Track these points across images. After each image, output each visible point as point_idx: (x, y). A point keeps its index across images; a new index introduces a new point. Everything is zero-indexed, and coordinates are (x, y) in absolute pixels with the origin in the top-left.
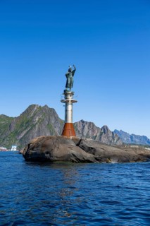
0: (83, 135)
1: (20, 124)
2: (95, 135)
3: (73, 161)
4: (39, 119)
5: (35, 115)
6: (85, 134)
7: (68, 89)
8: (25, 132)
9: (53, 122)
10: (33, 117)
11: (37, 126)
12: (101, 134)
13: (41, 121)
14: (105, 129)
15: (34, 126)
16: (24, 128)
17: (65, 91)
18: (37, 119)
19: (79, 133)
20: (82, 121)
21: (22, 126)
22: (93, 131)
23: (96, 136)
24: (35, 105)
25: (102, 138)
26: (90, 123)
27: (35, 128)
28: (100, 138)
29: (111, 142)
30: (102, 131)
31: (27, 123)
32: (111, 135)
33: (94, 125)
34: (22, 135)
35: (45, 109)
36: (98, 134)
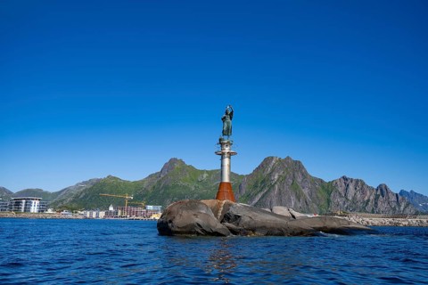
0: (347, 199)
1: (252, 183)
2: (366, 198)
3: (198, 234)
4: (280, 176)
5: (273, 171)
6: (350, 198)
7: (225, 137)
8: (260, 195)
9: (300, 180)
10: (270, 174)
11: (276, 186)
12: (377, 198)
13: (282, 180)
14: (383, 190)
15: (273, 186)
16: (259, 189)
17: (220, 140)
18: (276, 177)
19: (341, 196)
20: (345, 178)
21: (256, 186)
22: (363, 193)
23: (368, 200)
24: (272, 158)
25: (379, 203)
26: (357, 181)
27: (274, 189)
28: (376, 203)
29: (394, 209)
30: (379, 192)
31: (263, 182)
32: (394, 199)
33: (363, 184)
34: (257, 200)
35: (288, 163)
36: (372, 198)
